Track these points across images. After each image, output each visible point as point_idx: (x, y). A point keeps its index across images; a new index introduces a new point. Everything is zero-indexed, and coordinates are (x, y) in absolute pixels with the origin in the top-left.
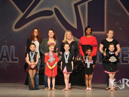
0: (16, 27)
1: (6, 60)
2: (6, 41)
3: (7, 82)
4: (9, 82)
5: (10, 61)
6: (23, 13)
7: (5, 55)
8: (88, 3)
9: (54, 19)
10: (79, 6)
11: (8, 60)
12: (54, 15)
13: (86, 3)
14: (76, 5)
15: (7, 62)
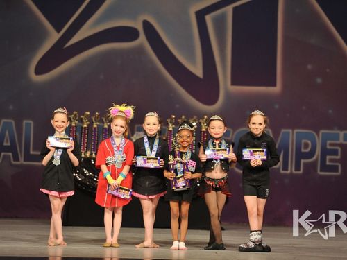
0: (38, 72)
1: (9, 156)
2: (11, 107)
3: (12, 217)
4: (17, 217)
5: (22, 161)
6: (58, 31)
7: (9, 144)
8: (235, 9)
9: (140, 50)
10: (209, 18)
11: (16, 159)
12: (142, 39)
13: (229, 9)
14: (201, 15)
15: (14, 162)
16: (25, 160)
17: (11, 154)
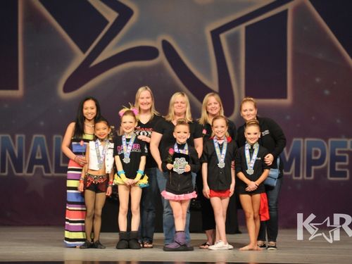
0: (66, 90)
1: (41, 169)
2: (42, 123)
3: (44, 225)
4: (49, 225)
5: (53, 173)
6: (84, 51)
7: (40, 157)
8: (247, 28)
9: (160, 67)
10: (223, 37)
11: (48, 170)
12: (162, 57)
13: (242, 29)
14: (216, 34)
15: (45, 174)
16: (56, 172)
17: (42, 167)
